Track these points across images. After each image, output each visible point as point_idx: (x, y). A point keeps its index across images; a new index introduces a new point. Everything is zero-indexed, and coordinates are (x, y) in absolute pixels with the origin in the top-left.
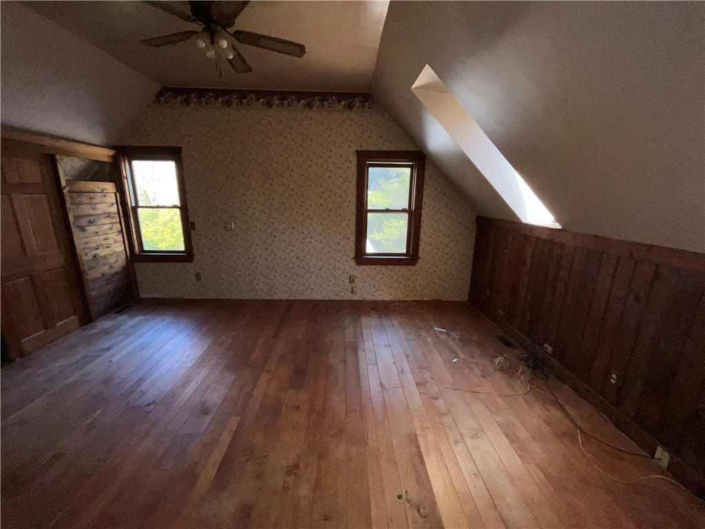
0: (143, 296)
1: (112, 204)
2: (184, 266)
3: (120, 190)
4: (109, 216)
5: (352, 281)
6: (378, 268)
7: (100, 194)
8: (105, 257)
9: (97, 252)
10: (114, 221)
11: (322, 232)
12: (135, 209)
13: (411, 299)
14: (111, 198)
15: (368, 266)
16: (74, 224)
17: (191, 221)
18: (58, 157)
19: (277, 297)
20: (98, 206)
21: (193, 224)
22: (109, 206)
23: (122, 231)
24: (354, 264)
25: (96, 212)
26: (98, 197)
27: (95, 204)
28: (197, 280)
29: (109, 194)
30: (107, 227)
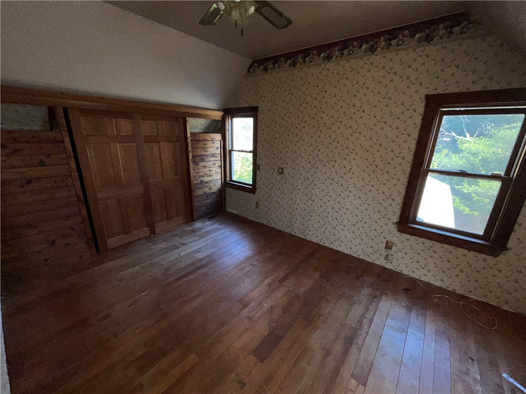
0: (228, 210)
1: (217, 148)
2: (250, 195)
3: (224, 138)
4: (214, 156)
5: (388, 246)
6: (428, 243)
7: (211, 142)
8: (207, 182)
9: (203, 178)
10: (217, 159)
11: (363, 188)
12: (230, 151)
13: (475, 298)
14: (218, 144)
15: (413, 237)
16: (192, 160)
17: (258, 163)
18: (187, 119)
19: (308, 238)
20: (208, 149)
21: (259, 165)
22: (215, 149)
23: (221, 166)
24: (396, 229)
25: (206, 153)
26: (209, 144)
27: (207, 148)
28: (256, 208)
29: (216, 142)
30: (211, 163)
